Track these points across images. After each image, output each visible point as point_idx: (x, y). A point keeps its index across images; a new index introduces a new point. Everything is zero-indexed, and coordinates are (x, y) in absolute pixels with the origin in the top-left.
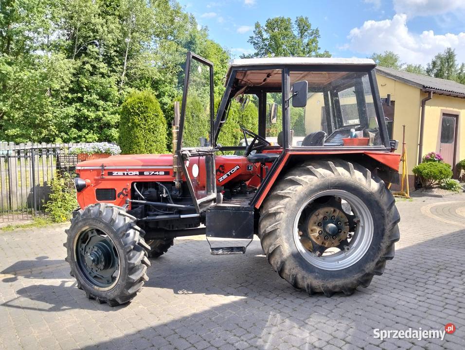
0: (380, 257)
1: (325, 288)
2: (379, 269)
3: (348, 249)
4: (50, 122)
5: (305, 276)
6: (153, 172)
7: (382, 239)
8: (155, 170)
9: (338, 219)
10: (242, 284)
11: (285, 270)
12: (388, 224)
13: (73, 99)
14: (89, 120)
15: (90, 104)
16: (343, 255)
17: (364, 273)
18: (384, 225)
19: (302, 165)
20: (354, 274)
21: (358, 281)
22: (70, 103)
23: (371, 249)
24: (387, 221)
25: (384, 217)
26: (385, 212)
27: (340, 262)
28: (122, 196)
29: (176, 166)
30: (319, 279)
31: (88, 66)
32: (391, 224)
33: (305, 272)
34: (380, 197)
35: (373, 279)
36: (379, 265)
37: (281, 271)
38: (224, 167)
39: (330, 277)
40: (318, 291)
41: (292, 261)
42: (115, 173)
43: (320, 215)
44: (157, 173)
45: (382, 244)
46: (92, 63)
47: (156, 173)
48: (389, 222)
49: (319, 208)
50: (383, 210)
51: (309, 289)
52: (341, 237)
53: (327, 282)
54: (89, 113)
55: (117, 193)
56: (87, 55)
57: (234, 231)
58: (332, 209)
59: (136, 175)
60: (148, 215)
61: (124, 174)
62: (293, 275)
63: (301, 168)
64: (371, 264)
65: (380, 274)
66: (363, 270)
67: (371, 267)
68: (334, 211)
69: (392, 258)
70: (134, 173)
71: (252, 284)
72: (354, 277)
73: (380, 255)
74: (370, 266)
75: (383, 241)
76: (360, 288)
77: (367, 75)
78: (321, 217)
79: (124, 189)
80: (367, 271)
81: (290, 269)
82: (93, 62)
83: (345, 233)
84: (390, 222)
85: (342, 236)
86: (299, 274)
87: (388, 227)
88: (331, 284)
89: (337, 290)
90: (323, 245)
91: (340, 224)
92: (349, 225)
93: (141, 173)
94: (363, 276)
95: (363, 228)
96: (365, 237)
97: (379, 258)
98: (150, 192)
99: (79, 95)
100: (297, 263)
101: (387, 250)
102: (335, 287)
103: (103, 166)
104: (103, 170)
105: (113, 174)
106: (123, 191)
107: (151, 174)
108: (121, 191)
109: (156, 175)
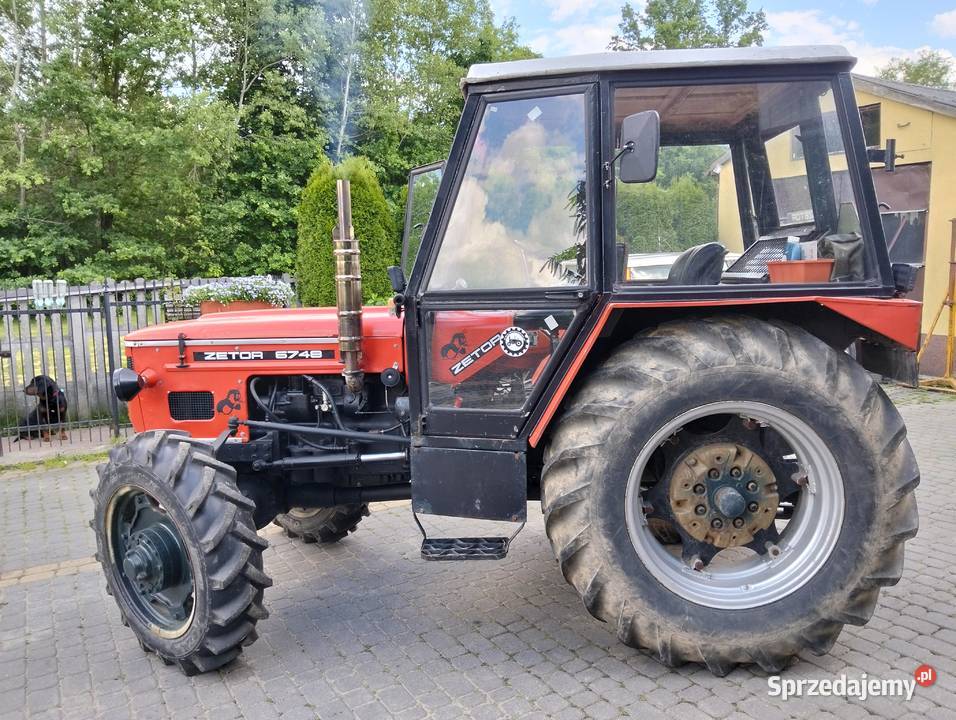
0: (862, 579)
1: (709, 653)
2: (859, 608)
3: (776, 553)
4: (198, 233)
5: (657, 622)
6: (295, 353)
7: (869, 530)
8: (301, 348)
9: (747, 475)
10: (508, 627)
11: (606, 606)
12: (885, 492)
13: (241, 183)
14: (274, 225)
15: (274, 192)
16: (763, 567)
17: (818, 620)
18: (872, 495)
19: (651, 336)
20: (789, 622)
21: (800, 639)
22: (237, 193)
23: (837, 555)
24: (881, 485)
25: (872, 473)
26: (878, 458)
27: (752, 587)
28: (226, 409)
29: (346, 338)
30: (695, 630)
31: (265, 116)
32: (892, 491)
33: (655, 612)
34: (863, 421)
35: (842, 636)
36: (860, 598)
37: (595, 606)
38: (464, 337)
39: (724, 628)
40: (692, 659)
41: (623, 584)
42: (209, 356)
43: (700, 464)
44: (305, 354)
45: (866, 545)
46: (275, 108)
47: (301, 355)
48: (887, 486)
49: (698, 446)
50: (872, 454)
51: (667, 656)
52: (757, 521)
53: (715, 638)
54: (273, 212)
55: (216, 402)
56: (264, 91)
57: (478, 501)
58: (733, 450)
59: (256, 359)
60: (290, 454)
61: (230, 356)
62: (625, 619)
63: (648, 344)
64: (836, 595)
65: (862, 622)
66: (814, 611)
67: (837, 603)
68: (739, 454)
69: (894, 582)
70: (252, 355)
71: (533, 626)
72: (788, 628)
73: (861, 575)
74: (835, 602)
75: (870, 536)
76: (807, 654)
77: (830, 93)
78: (702, 469)
79: (231, 392)
80: (824, 615)
81: (618, 605)
82: (276, 105)
83: (767, 511)
84: (892, 485)
85: (760, 520)
86: (642, 618)
87: (886, 499)
88: (725, 644)
89: (742, 659)
90: (709, 541)
91: (755, 488)
92: (778, 491)
93: (269, 356)
94: (814, 627)
95: (818, 498)
96: (820, 524)
97: (858, 580)
98: (291, 398)
99: (254, 175)
100: (635, 589)
101: (880, 560)
102: (739, 651)
103: (182, 339)
104: (183, 348)
105: (206, 358)
106: (228, 397)
107: (291, 357)
108: (225, 397)
109: (304, 358)
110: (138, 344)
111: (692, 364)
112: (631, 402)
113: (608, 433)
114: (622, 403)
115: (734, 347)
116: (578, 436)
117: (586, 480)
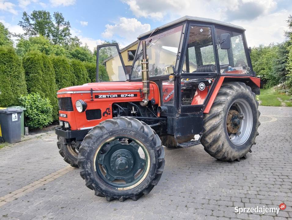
6: (127, 95)
8: (128, 93)
9: (237, 116)
16: (238, 137)
28: (106, 115)
29: (146, 89)
33: (232, 149)
44: (129, 95)
51: (233, 159)
55: (102, 112)
57: (193, 130)
58: (235, 111)
59: (115, 97)
61: (107, 96)
62: (227, 152)
70: (114, 96)
78: (231, 116)
79: (108, 109)
86: (230, 151)
90: (232, 132)
93: (119, 96)
95: (245, 120)
96: (247, 125)
103: (92, 90)
104: (92, 93)
105: (99, 97)
106: (106, 110)
107: (125, 96)
108: (105, 111)
109: (129, 96)
110: (75, 92)
111: (235, 91)
112: (227, 100)
113: (224, 107)
114: (226, 100)
115: (240, 87)
116: (218, 109)
117: (221, 119)
